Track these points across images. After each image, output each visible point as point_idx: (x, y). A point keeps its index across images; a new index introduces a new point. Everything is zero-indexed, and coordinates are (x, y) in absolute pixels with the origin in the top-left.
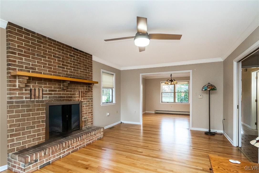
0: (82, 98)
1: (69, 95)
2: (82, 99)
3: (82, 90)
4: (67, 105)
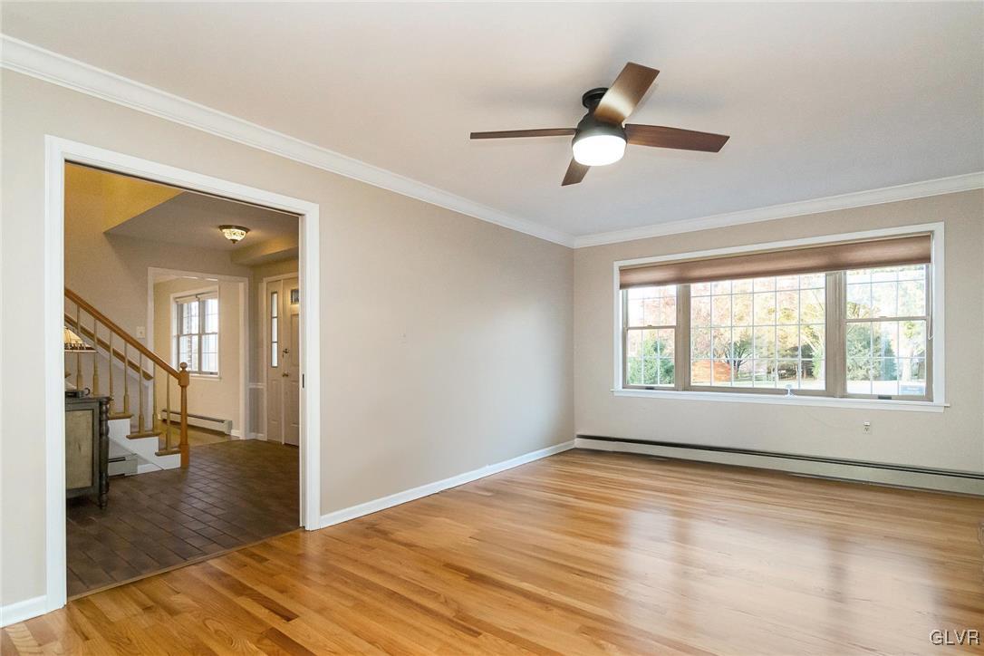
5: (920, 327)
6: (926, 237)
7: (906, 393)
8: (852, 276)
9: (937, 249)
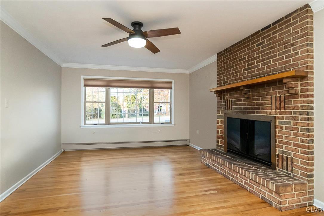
0: (278, 111)
1: (255, 105)
2: (276, 112)
3: (278, 95)
4: (248, 121)
5: (168, 105)
6: (171, 83)
7: (166, 122)
8: (155, 90)
9: (173, 86)
